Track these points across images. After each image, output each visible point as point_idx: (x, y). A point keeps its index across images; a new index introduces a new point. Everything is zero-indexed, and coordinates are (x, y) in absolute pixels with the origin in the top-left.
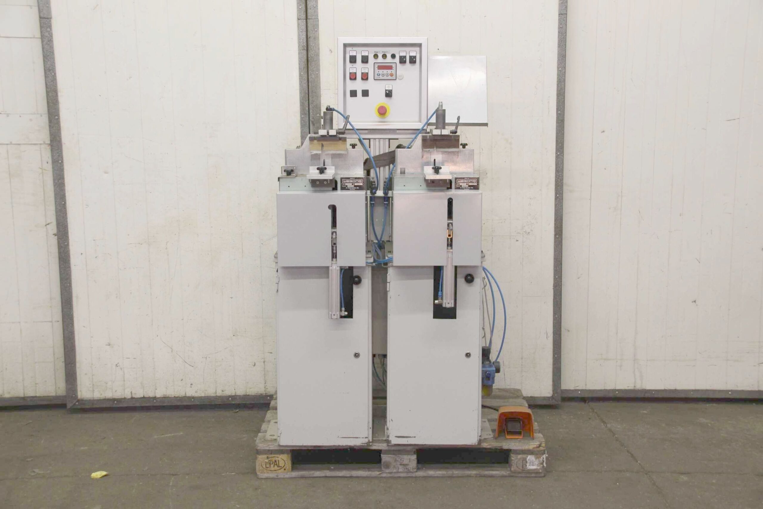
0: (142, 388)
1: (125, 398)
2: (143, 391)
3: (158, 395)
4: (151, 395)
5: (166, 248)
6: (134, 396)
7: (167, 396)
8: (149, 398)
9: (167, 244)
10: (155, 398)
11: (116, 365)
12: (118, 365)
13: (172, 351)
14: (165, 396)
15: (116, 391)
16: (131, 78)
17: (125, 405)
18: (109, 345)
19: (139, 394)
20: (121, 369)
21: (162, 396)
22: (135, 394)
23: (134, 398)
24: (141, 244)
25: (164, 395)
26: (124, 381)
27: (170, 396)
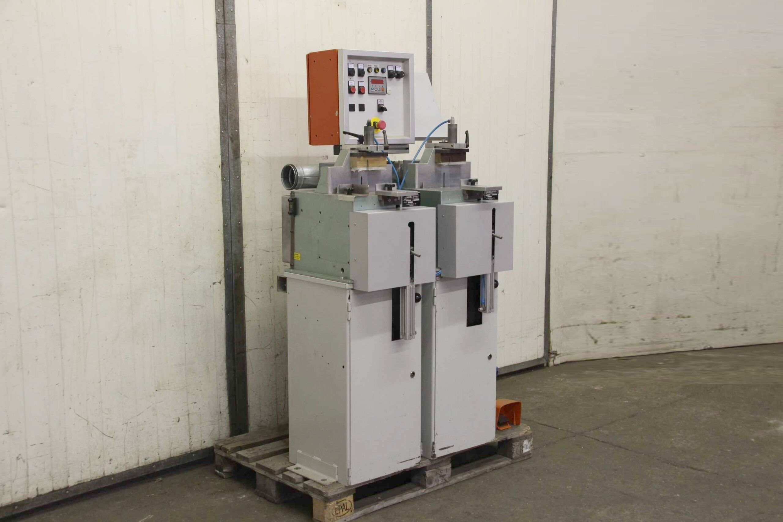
0: (51, 479)
1: (29, 499)
2: (53, 483)
3: (71, 484)
4: (62, 485)
5: (80, 296)
6: (41, 493)
7: (82, 482)
8: (61, 490)
9: (80, 292)
10: (67, 488)
11: (18, 457)
12: (20, 457)
13: (88, 424)
14: (80, 482)
15: (16, 493)
16: (33, 83)
17: (28, 508)
18: (8, 433)
19: (47, 487)
20: (24, 462)
21: (76, 483)
22: (42, 489)
23: (41, 495)
24: (49, 295)
25: (78, 481)
26: (28, 476)
27: (86, 481)
